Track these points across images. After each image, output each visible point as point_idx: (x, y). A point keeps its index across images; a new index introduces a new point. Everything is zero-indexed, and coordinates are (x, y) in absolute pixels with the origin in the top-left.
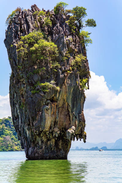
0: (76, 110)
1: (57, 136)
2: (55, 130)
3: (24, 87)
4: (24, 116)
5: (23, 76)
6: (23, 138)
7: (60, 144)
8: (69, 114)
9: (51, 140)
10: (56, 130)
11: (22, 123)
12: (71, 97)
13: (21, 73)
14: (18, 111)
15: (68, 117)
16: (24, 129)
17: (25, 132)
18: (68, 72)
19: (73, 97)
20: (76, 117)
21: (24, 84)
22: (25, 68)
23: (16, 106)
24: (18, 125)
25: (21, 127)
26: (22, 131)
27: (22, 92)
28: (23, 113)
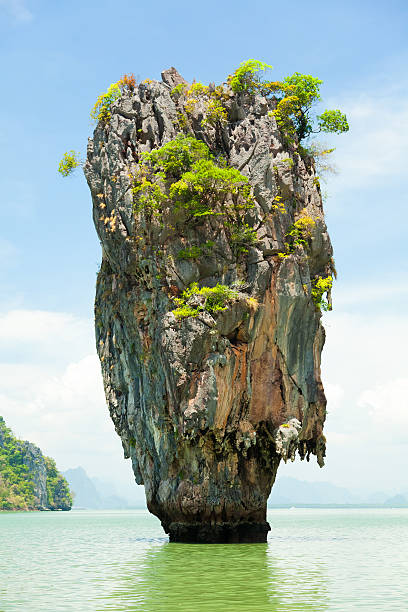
0: (301, 368)
1: (248, 445)
2: (242, 427)
3: (149, 300)
4: (145, 385)
5: (147, 267)
6: (139, 451)
7: (252, 470)
8: (280, 380)
9: (226, 457)
10: (245, 426)
11: (137, 406)
12: (287, 330)
13: (142, 259)
14: (126, 372)
15: (278, 391)
16: (144, 425)
17: (148, 434)
18: (281, 255)
19: (292, 329)
20: (300, 391)
21: (150, 290)
22: (153, 244)
23: (119, 358)
24: (125, 415)
25: (135, 419)
26: (139, 433)
27: (141, 313)
28: (142, 378)
